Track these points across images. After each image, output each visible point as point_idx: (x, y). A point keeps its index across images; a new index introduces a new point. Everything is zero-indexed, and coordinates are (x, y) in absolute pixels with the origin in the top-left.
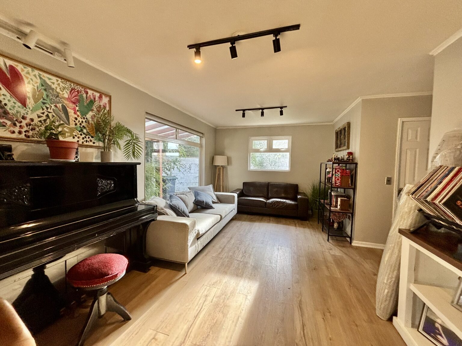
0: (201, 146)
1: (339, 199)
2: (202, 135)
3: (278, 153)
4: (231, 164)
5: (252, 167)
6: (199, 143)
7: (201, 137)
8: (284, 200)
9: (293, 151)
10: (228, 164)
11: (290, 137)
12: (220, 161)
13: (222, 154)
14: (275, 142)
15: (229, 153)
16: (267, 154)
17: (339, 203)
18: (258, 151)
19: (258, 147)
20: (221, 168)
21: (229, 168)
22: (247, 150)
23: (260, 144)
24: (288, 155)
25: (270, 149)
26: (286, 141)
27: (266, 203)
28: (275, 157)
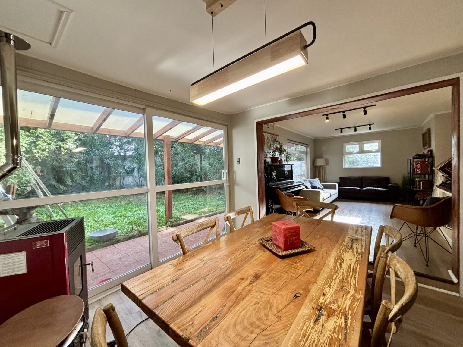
0: (306, 153)
1: (421, 182)
2: (307, 146)
3: (369, 154)
4: (328, 164)
5: (346, 166)
6: (305, 151)
7: (306, 147)
8: (377, 188)
9: (384, 151)
10: (326, 165)
11: (380, 141)
12: (320, 162)
13: (321, 157)
14: (365, 145)
15: (327, 156)
16: (360, 155)
17: (421, 185)
18: (351, 153)
19: (351, 150)
20: (321, 167)
21: (327, 167)
22: (341, 153)
23: (353, 148)
24: (379, 154)
25: (362, 151)
26: (377, 144)
27: (361, 190)
28: (367, 157)
